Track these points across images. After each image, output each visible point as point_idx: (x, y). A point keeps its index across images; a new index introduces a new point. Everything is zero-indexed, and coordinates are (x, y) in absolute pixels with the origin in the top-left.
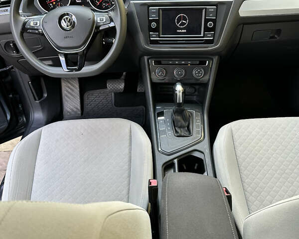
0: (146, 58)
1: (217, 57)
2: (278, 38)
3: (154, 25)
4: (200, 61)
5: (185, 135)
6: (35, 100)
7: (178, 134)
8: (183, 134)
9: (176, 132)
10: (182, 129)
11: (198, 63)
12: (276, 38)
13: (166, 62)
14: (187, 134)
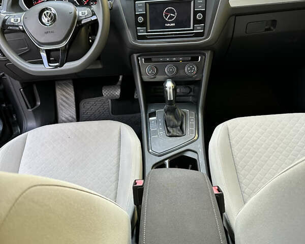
0: (135, 56)
1: (209, 52)
2: (274, 30)
3: (141, 20)
4: (192, 57)
5: (177, 135)
6: (28, 108)
7: (170, 134)
8: (175, 134)
9: (168, 132)
10: (174, 129)
11: (190, 58)
12: (272, 30)
13: (156, 60)
14: (180, 133)
